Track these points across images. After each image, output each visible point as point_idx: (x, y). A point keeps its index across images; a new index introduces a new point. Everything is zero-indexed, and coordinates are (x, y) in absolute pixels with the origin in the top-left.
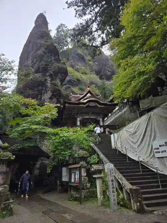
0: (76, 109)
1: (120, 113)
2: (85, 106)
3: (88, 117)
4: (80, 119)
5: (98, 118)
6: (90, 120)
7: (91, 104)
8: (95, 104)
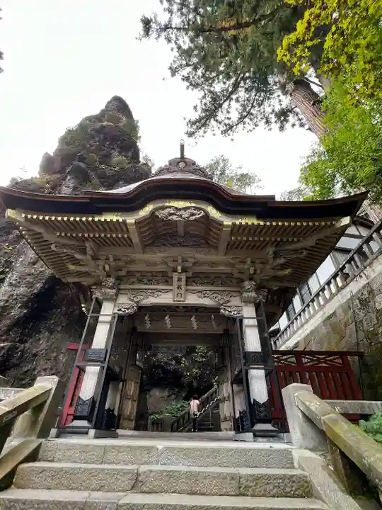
1: (355, 287)
3: (166, 299)
4: (120, 310)
5: (229, 304)
6: (193, 319)
7: (170, 207)
8: (196, 208)
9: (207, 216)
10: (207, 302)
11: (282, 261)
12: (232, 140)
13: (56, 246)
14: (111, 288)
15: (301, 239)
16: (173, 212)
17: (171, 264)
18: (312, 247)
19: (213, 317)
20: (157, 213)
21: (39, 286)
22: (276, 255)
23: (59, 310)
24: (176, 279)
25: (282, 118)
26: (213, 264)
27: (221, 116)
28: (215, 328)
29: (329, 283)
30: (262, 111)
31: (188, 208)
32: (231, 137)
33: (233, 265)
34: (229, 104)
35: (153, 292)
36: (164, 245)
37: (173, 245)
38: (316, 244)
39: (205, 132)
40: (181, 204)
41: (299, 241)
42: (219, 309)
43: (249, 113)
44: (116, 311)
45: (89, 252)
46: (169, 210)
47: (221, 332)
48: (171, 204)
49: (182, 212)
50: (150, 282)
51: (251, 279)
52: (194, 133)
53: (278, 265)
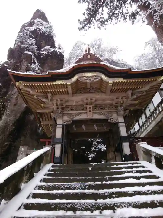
0: (49, 95)
2: (69, 83)
3: (84, 117)
4: (64, 122)
5: (112, 117)
6: (95, 126)
7: (85, 76)
8: (96, 76)
9: (101, 79)
10: (102, 117)
11: (135, 97)
12: (105, 29)
13: (36, 96)
14: (60, 113)
15: (143, 87)
16: (86, 78)
17: (85, 101)
18: (148, 90)
19: (104, 125)
20: (79, 79)
21: (18, 115)
22: (132, 94)
23: (27, 127)
24: (88, 108)
25: (133, 17)
26: (104, 100)
27: (98, 17)
28: (105, 129)
29: (158, 106)
30: (121, 11)
31: (93, 76)
32: (104, 28)
33: (113, 100)
34: (103, 9)
35: (79, 114)
36: (81, 93)
37: (85, 93)
38: (150, 88)
39: (90, 27)
40: (89, 75)
41: (142, 87)
42: (107, 120)
43: (114, 13)
44: (63, 123)
45: (49, 98)
46: (84, 77)
47: (108, 130)
48: (85, 75)
49: (90, 78)
50: (76, 110)
51: (121, 106)
52: (83, 27)
53: (134, 99)
